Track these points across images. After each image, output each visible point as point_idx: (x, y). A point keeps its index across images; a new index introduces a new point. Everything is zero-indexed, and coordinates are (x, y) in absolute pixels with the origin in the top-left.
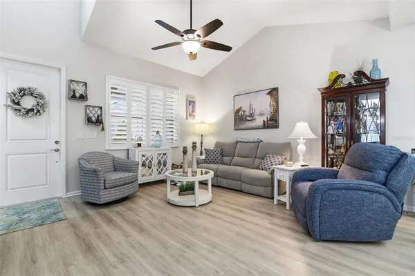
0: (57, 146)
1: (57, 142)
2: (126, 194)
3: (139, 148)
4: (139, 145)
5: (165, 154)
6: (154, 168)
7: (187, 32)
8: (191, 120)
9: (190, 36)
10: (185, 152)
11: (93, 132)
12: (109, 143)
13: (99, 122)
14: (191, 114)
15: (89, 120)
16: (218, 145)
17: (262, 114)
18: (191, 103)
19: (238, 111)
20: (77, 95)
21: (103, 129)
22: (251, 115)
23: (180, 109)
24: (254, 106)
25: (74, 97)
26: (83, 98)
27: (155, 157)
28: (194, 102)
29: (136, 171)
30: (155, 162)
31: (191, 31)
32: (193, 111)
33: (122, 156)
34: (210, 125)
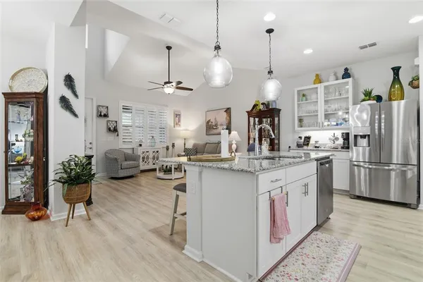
0: (90, 146)
1: (91, 143)
2: (131, 174)
3: (141, 148)
4: (141, 145)
5: (157, 152)
6: (150, 160)
7: (166, 83)
8: (177, 128)
9: (168, 85)
10: (167, 148)
11: (111, 137)
12: (121, 144)
13: (115, 130)
14: (177, 123)
15: (109, 129)
16: (194, 145)
17: (222, 125)
18: (177, 116)
19: (208, 122)
20: (102, 114)
21: (118, 135)
22: (216, 125)
23: (170, 120)
24: (218, 119)
25: (101, 115)
26: (106, 116)
27: (151, 153)
28: (180, 115)
29: (138, 160)
30: (151, 156)
31: (169, 82)
32: (179, 121)
33: (130, 152)
34: (191, 131)
